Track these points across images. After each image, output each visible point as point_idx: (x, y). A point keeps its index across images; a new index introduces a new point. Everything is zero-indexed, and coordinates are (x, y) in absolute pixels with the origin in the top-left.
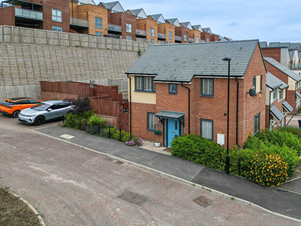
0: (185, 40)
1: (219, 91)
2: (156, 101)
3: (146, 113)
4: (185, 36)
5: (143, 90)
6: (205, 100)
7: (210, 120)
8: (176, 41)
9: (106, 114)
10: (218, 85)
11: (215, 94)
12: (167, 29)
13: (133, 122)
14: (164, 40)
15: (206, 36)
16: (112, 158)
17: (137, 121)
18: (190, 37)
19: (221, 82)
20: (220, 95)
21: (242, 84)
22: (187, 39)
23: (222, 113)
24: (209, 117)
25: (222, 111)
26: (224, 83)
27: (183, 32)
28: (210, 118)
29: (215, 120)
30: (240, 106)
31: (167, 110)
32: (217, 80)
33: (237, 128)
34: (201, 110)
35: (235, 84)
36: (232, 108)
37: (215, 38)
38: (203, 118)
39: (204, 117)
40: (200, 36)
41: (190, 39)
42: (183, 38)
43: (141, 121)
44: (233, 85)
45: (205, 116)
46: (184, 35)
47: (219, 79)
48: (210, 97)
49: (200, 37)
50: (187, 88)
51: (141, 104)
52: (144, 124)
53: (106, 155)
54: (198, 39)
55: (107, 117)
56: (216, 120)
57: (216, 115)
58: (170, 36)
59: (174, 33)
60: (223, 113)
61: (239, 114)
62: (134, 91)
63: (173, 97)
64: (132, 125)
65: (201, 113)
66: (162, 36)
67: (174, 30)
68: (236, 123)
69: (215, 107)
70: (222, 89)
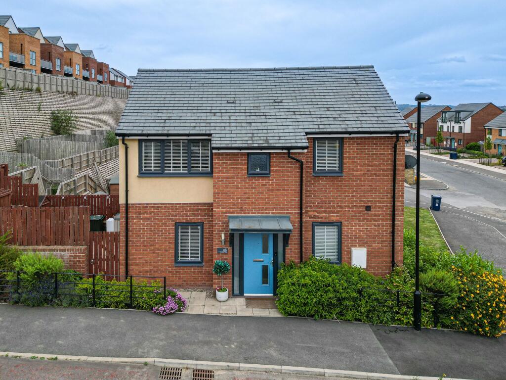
0: (58, 69)
1: (355, 162)
2: (214, 196)
3: (172, 226)
4: (58, 62)
5: (161, 174)
6: (323, 182)
7: (334, 222)
8: (43, 70)
9: (45, 241)
10: (353, 152)
11: (346, 169)
12: (26, 46)
13: (132, 250)
14: (21, 66)
15: (91, 64)
16: (167, 365)
17: (145, 248)
18: (66, 64)
19: (359, 144)
20: (357, 171)
21: (401, 146)
22: (61, 67)
23: (362, 206)
24: (334, 216)
25: (362, 201)
26: (365, 146)
27: (54, 54)
28: (334, 218)
29: (346, 221)
30: (399, 188)
31: (245, 213)
32: (350, 142)
33: (393, 232)
34: (314, 203)
35: (388, 146)
36: (381, 193)
37: (104, 68)
38: (320, 220)
39: (322, 218)
40: (81, 63)
41: (66, 68)
42: (54, 65)
43: (157, 246)
44: (384, 149)
45: (324, 216)
46: (57, 60)
47: (354, 139)
48: (335, 176)
49: (81, 66)
50: (298, 161)
51: (157, 207)
52: (167, 251)
53: (146, 364)
54: (78, 69)
55: (50, 250)
56: (348, 221)
57: (349, 211)
58: (32, 58)
59: (39, 55)
60: (364, 206)
61: (397, 203)
62: (138, 177)
63: (258, 182)
64: (130, 258)
65: (314, 211)
66: (18, 58)
67: (40, 50)
68: (389, 222)
69: (347, 196)
70: (362, 159)
